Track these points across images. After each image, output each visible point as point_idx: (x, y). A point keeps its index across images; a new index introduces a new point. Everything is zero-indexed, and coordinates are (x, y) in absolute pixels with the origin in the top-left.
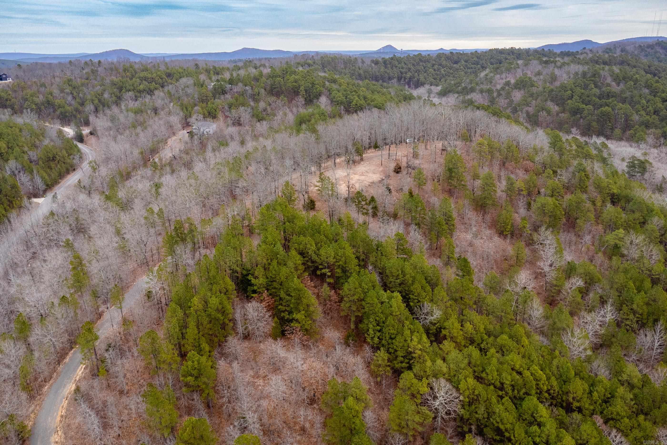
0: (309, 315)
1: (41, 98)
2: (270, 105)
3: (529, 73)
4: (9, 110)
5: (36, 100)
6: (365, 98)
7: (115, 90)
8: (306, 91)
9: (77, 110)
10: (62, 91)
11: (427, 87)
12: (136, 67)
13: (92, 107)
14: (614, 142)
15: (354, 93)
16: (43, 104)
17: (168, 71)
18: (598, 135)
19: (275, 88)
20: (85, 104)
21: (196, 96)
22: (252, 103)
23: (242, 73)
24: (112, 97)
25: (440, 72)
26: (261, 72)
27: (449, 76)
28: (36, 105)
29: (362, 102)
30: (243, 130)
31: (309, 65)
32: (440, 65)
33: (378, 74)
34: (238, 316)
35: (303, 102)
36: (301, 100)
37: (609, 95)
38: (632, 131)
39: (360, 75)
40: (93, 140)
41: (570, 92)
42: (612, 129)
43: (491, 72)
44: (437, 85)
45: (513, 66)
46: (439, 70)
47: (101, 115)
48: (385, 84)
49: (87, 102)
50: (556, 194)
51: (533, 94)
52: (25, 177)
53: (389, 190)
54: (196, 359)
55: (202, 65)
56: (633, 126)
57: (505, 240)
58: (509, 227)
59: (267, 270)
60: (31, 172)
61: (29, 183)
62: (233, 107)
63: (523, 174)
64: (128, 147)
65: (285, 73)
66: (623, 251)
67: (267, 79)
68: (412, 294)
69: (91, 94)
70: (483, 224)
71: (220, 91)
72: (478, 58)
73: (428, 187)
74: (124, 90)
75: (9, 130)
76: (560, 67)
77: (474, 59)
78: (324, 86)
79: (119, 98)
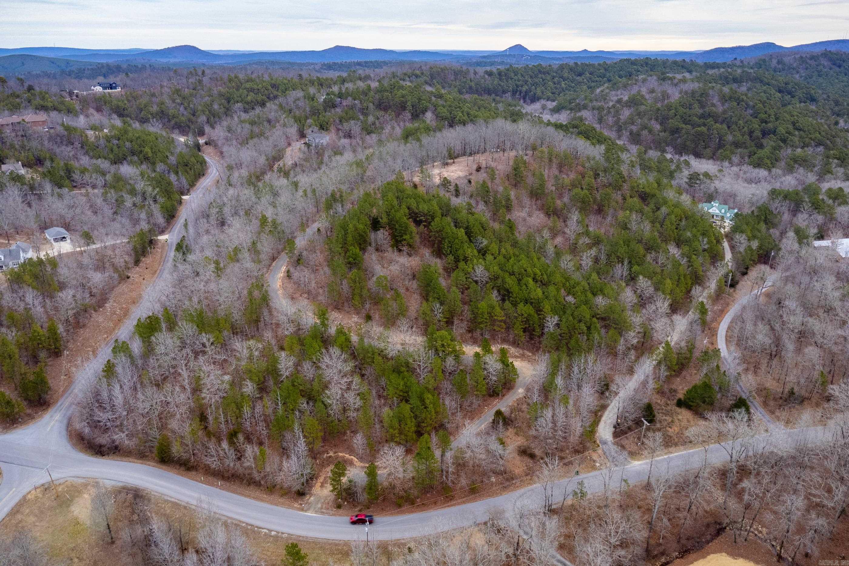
0: (412, 238)
1: (155, 109)
2: (378, 119)
3: (644, 90)
5: (151, 109)
6: (468, 114)
7: (223, 101)
8: (413, 106)
9: (190, 120)
10: (174, 101)
11: (543, 102)
12: (241, 76)
13: (205, 118)
15: (458, 109)
16: (157, 114)
17: (273, 82)
19: (383, 103)
20: (197, 114)
21: (308, 109)
22: (361, 117)
23: (349, 86)
24: (220, 108)
25: (561, 85)
26: (370, 86)
27: (570, 90)
28: (152, 114)
29: (466, 118)
30: (354, 142)
31: (417, 76)
32: (562, 77)
33: (491, 86)
34: (372, 237)
35: (410, 117)
36: (408, 115)
37: (709, 115)
39: (471, 88)
40: (210, 149)
41: (674, 111)
43: (608, 88)
44: (554, 101)
45: (631, 82)
46: (559, 83)
47: (217, 127)
48: (498, 98)
49: (199, 112)
50: (590, 188)
51: (640, 112)
52: (173, 177)
53: (470, 182)
54: (354, 250)
55: (305, 75)
56: (724, 146)
57: (549, 218)
58: (551, 208)
59: (388, 215)
60: (177, 173)
61: (176, 183)
62: (343, 120)
63: (572, 176)
64: (255, 154)
65: (393, 87)
66: (629, 226)
67: (376, 94)
68: (472, 232)
69: (201, 105)
70: (534, 207)
71: (330, 105)
72: (606, 70)
73: (497, 181)
74: (232, 102)
75: (149, 137)
76: (676, 85)
77: (601, 71)
78: (430, 101)
79: (228, 109)
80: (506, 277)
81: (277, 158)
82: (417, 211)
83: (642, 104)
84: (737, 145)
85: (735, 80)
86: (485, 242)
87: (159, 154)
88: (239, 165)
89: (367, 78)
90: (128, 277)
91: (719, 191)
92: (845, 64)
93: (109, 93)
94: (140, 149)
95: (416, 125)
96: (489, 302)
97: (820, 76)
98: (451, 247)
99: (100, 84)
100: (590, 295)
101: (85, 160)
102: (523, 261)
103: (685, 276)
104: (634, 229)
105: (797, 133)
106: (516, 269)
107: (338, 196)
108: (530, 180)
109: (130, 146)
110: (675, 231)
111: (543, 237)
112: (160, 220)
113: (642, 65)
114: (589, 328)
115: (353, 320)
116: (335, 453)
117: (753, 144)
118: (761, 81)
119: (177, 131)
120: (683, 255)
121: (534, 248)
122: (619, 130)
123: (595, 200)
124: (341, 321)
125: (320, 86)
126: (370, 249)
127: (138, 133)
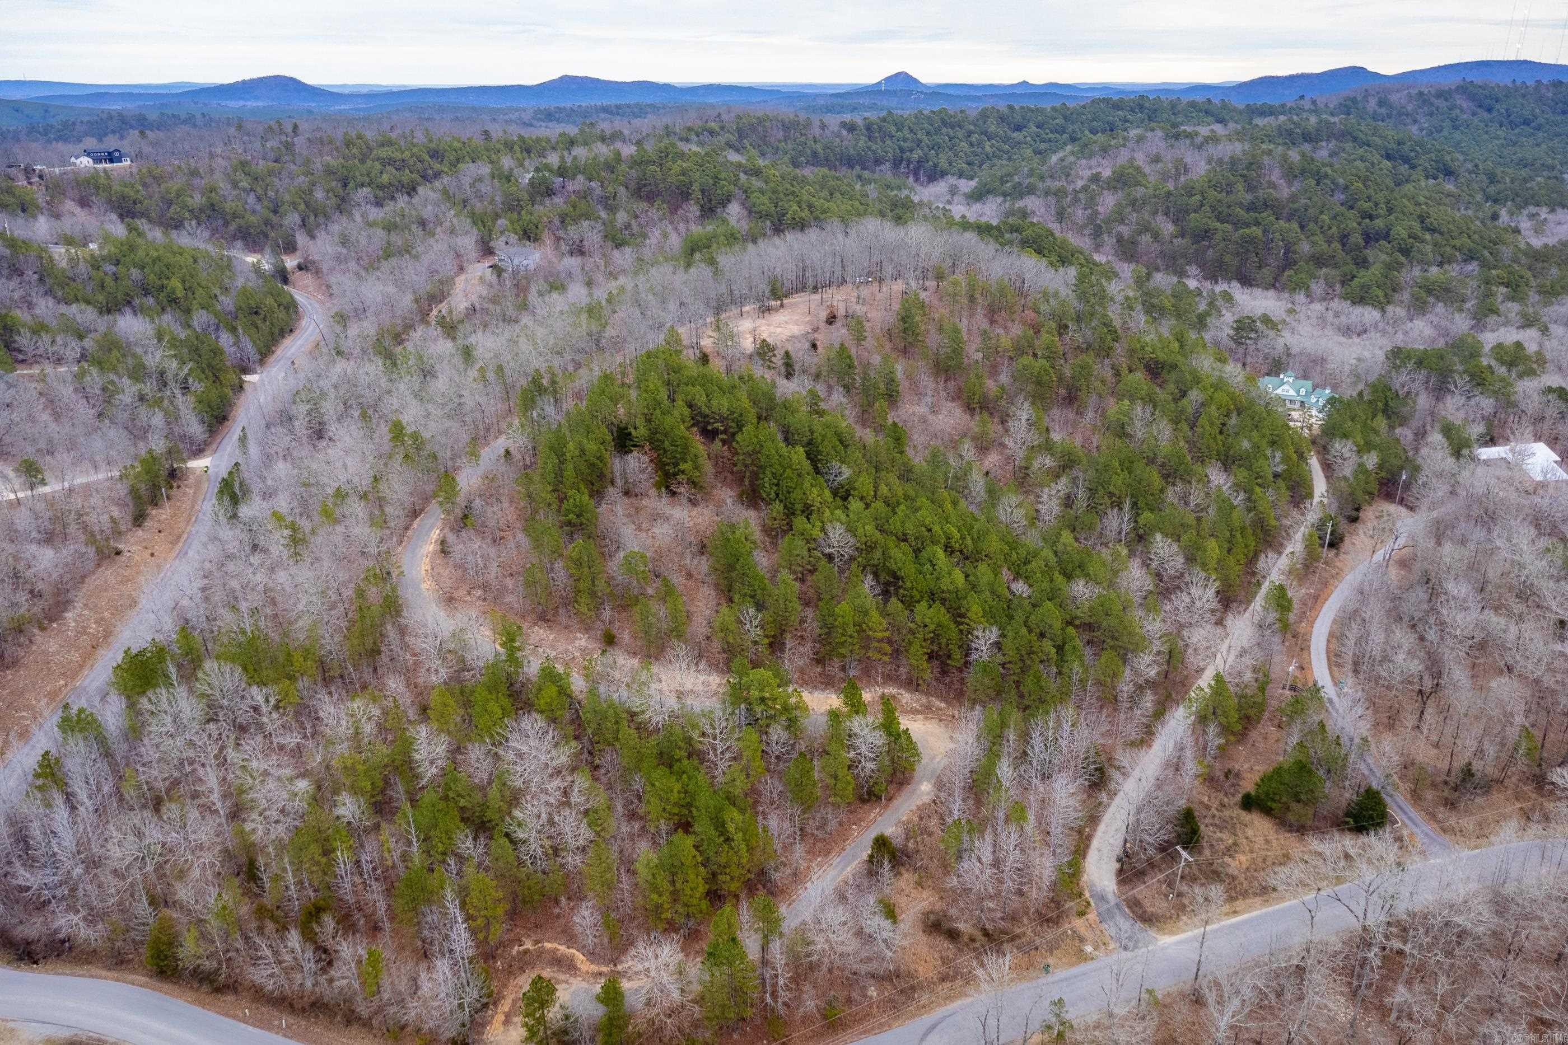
0: (697, 466)
1: (197, 200)
2: (636, 217)
3: (1140, 157)
5: (189, 201)
6: (810, 206)
7: (334, 184)
8: (703, 191)
9: (267, 222)
10: (235, 185)
11: (951, 180)
12: (369, 135)
13: (297, 218)
14: (1257, 291)
15: (791, 197)
16: (202, 210)
17: (433, 146)
18: (1228, 280)
19: (645, 186)
20: (281, 210)
21: (499, 199)
22: (603, 214)
23: (580, 152)
24: (328, 198)
25: (983, 148)
26: (619, 153)
27: (1000, 158)
28: (191, 211)
29: (805, 214)
30: (590, 262)
31: (712, 133)
32: (985, 133)
33: (852, 152)
34: (617, 468)
35: (698, 213)
36: (693, 209)
37: (1266, 205)
38: (1292, 272)
39: (815, 154)
40: (306, 279)
41: (1198, 197)
42: (1258, 268)
43: (1073, 153)
44: (971, 178)
45: (1115, 142)
46: (980, 144)
47: (321, 235)
48: (866, 174)
49: (286, 206)
50: (1051, 356)
51: (1136, 200)
52: (225, 339)
53: (814, 346)
54: (578, 497)
55: (496, 131)
56: (1295, 263)
57: (972, 415)
58: (977, 397)
59: (649, 421)
60: (233, 330)
61: (233, 349)
62: (568, 220)
63: (1017, 330)
64: (391, 289)
65: (664, 156)
66: (1128, 429)
67: (631, 168)
68: (819, 452)
69: (289, 191)
70: (943, 394)
71: (542, 190)
72: (1065, 118)
73: (870, 342)
74: (351, 185)
75: (178, 258)
76: (1200, 147)
77: (1057, 121)
78: (736, 182)
79: (343, 200)
80: (892, 545)
81: (437, 297)
82: (707, 411)
83: (1138, 184)
84: (1319, 261)
85: (1307, 137)
86: (847, 472)
87: (199, 292)
88: (361, 312)
89: (617, 136)
90: (118, 553)
91: (1293, 352)
93: (105, 170)
94: (159, 283)
95: (710, 228)
96: (857, 602)
97: (1455, 128)
98: (777, 485)
99: (88, 153)
100: (1059, 578)
101: (45, 307)
102: (923, 512)
103: (1243, 529)
104: (1139, 435)
105: (1428, 236)
106: (910, 528)
107: (545, 382)
108: (933, 339)
109: (140, 277)
110: (1219, 437)
111: (961, 456)
112: (195, 429)
113: (1132, 110)
114: (1060, 649)
115: (577, 643)
116: (537, 942)
117: (1348, 259)
118: (1355, 139)
119: (239, 244)
120: (1237, 487)
121: (946, 481)
122: (1097, 233)
123: (1060, 379)
124: (553, 647)
125: (525, 154)
126: (613, 493)
127: (157, 250)
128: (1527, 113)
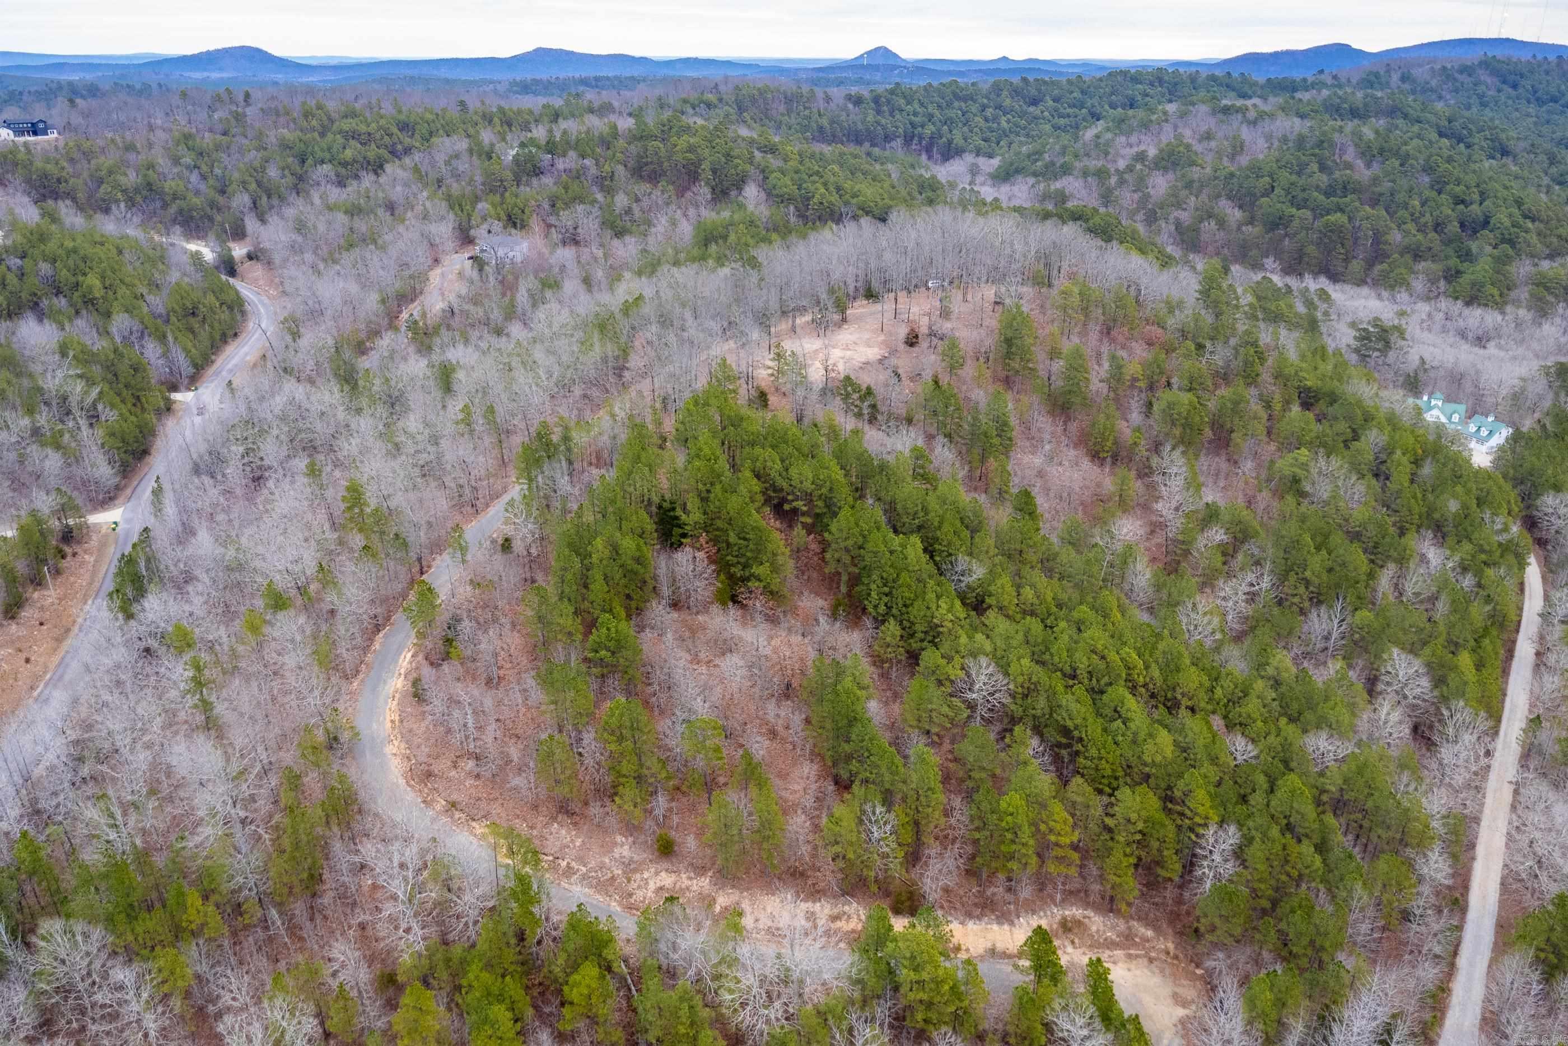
0: (775, 569)
1: (131, 179)
2: (638, 200)
3: (1187, 133)
4: (68, 202)
5: (123, 180)
6: (838, 189)
7: (290, 160)
8: (714, 171)
9: (213, 204)
10: (176, 161)
11: (969, 158)
12: (332, 106)
13: (247, 199)
14: (1347, 287)
15: (815, 178)
16: (137, 190)
17: (402, 117)
18: (1316, 275)
19: (646, 164)
20: (230, 189)
21: (479, 179)
22: (599, 197)
23: (569, 126)
24: (283, 176)
25: (999, 124)
26: (615, 127)
27: (1018, 134)
28: (124, 191)
29: (834, 198)
30: (586, 253)
31: (709, 105)
32: (999, 107)
33: (860, 126)
34: (662, 571)
35: (709, 196)
36: (703, 191)
37: (1346, 188)
38: (1385, 266)
39: (821, 129)
40: (257, 271)
41: (1267, 179)
42: (1347, 260)
43: (1108, 129)
44: (991, 156)
45: (1154, 117)
46: (996, 119)
47: (273, 219)
48: (876, 151)
49: (234, 186)
51: (1192, 182)
52: (152, 351)
53: (897, 376)
54: (613, 625)
55: (473, 104)
56: (1387, 255)
57: (1103, 467)
58: (1105, 442)
60: (162, 338)
61: (161, 362)
62: (559, 204)
63: (1142, 352)
64: (354, 288)
65: (666, 131)
66: (1306, 486)
67: (629, 143)
68: (938, 541)
69: (239, 170)
70: (1063, 439)
71: (528, 169)
72: (1083, 92)
73: (968, 372)
74: (310, 161)
75: (98, 249)
76: (1254, 123)
77: (1075, 95)
78: (751, 160)
79: (301, 178)
80: (1058, 686)
81: (407, 296)
82: (783, 484)
83: (1193, 164)
84: (1417, 256)
86: (979, 572)
87: (122, 291)
88: (316, 314)
91: (1428, 367)
92: (1523, 82)
93: (26, 144)
94: (73, 279)
95: (726, 214)
97: (1484, 105)
98: (889, 594)
100: (1286, 727)
102: (1089, 630)
104: (1321, 494)
105: (1530, 225)
106: (1079, 659)
107: (555, 439)
108: (1045, 368)
109: (50, 273)
112: (103, 471)
113: (1152, 84)
115: (617, 852)
117: (1450, 251)
119: (178, 229)
120: (1460, 567)
121: (1101, 572)
122: (1151, 219)
123: (1209, 419)
124: (582, 860)
125: (506, 128)
126: (658, 611)
127: (74, 240)
128: (1553, 90)
